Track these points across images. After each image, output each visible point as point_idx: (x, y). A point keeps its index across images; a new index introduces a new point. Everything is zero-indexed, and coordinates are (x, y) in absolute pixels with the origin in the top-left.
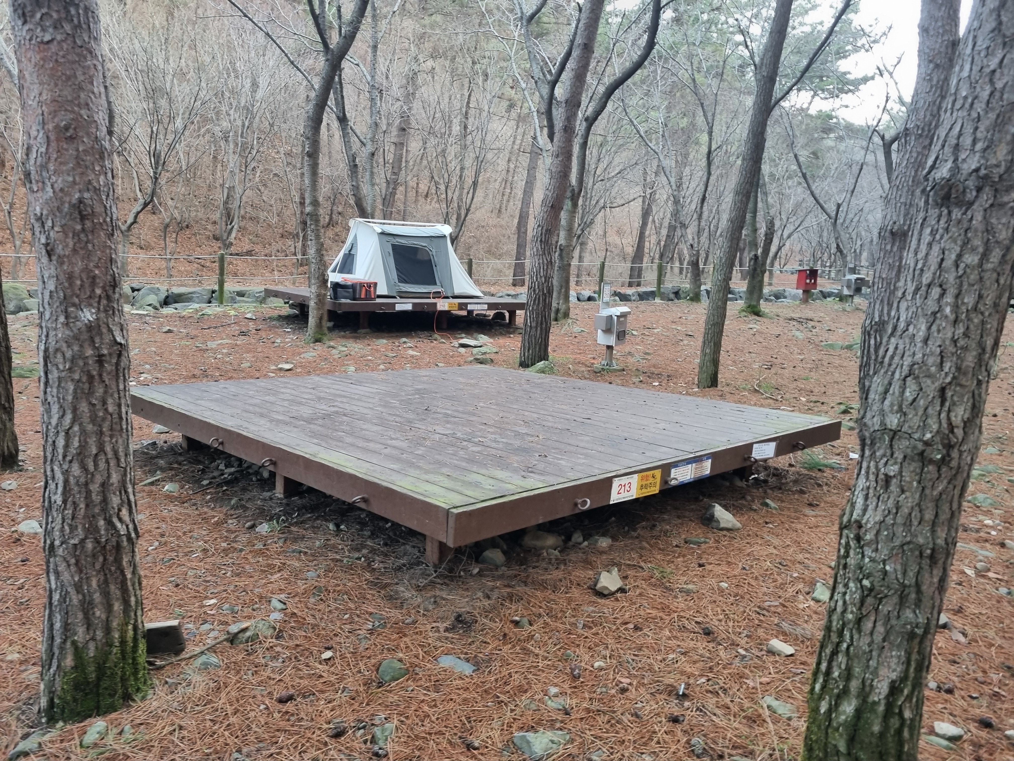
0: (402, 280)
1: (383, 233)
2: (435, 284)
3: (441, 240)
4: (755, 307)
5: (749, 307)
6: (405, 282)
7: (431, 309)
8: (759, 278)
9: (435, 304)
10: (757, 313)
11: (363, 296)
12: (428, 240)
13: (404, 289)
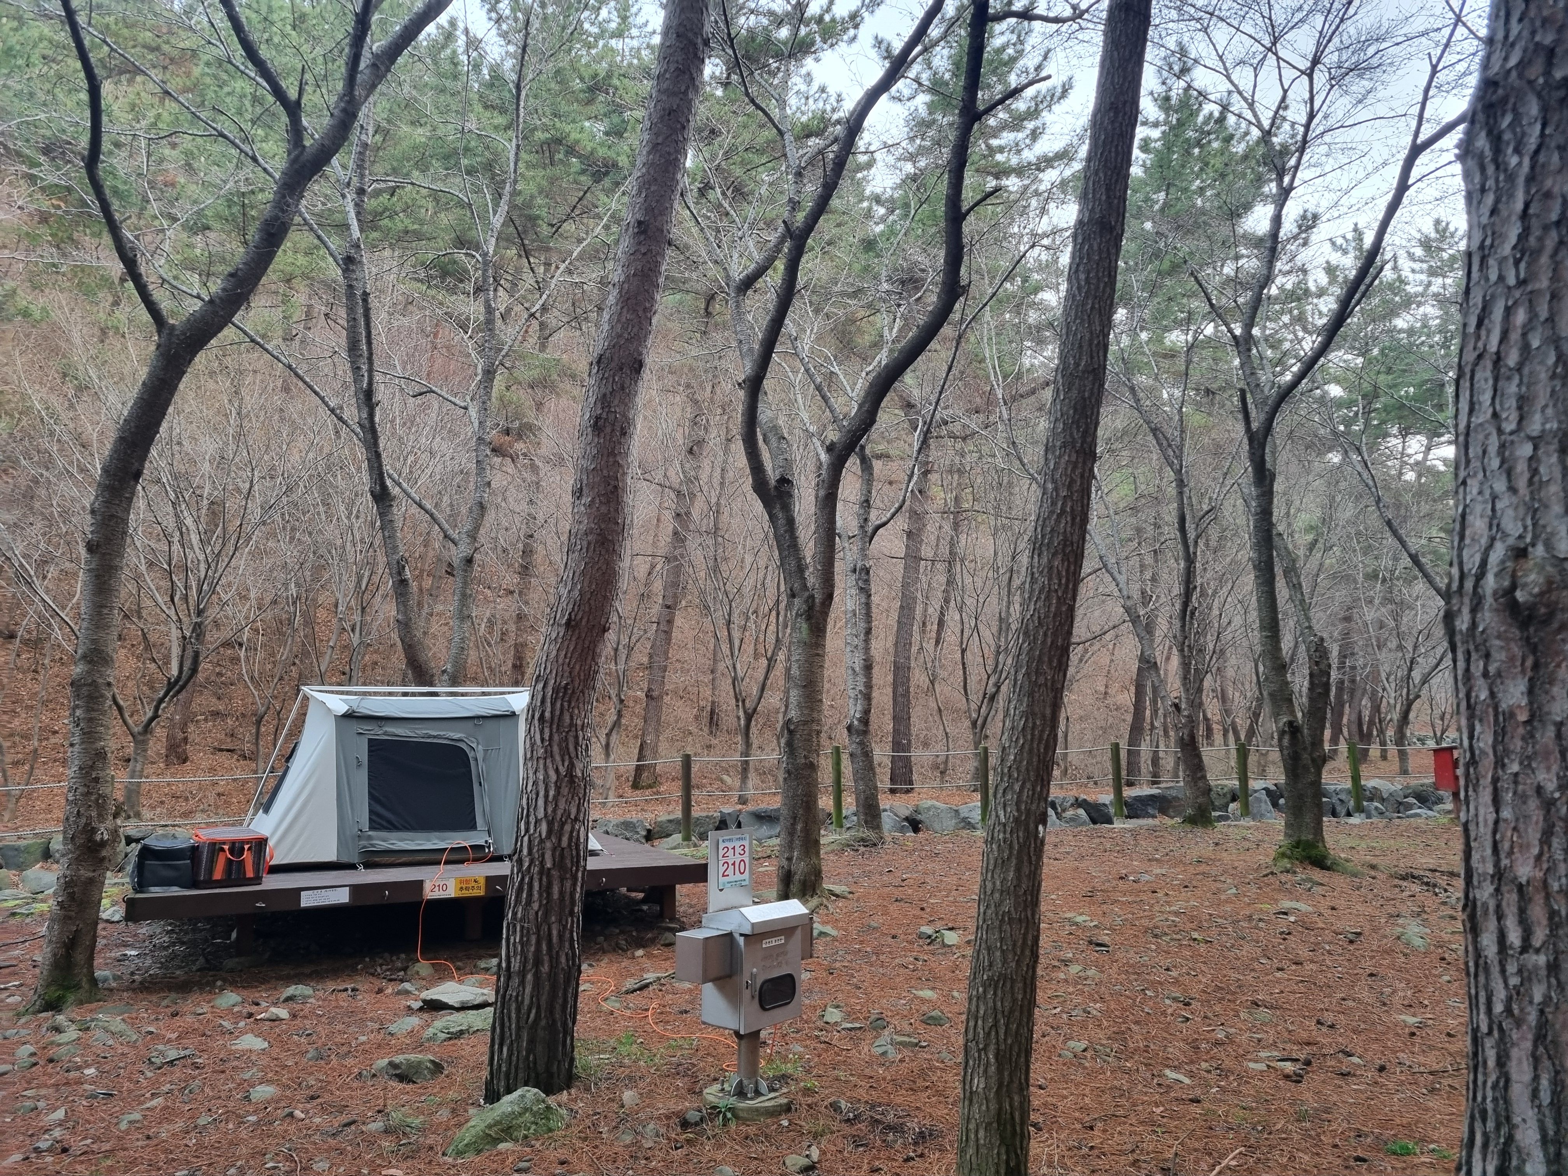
0: (378, 822)
1: (350, 716)
2: (472, 826)
3: (503, 723)
4: (1309, 845)
5: (1298, 844)
6: (392, 827)
7: (406, 898)
8: (1312, 778)
9: (419, 884)
10: (1321, 862)
11: (218, 875)
12: (470, 724)
13: (383, 845)
